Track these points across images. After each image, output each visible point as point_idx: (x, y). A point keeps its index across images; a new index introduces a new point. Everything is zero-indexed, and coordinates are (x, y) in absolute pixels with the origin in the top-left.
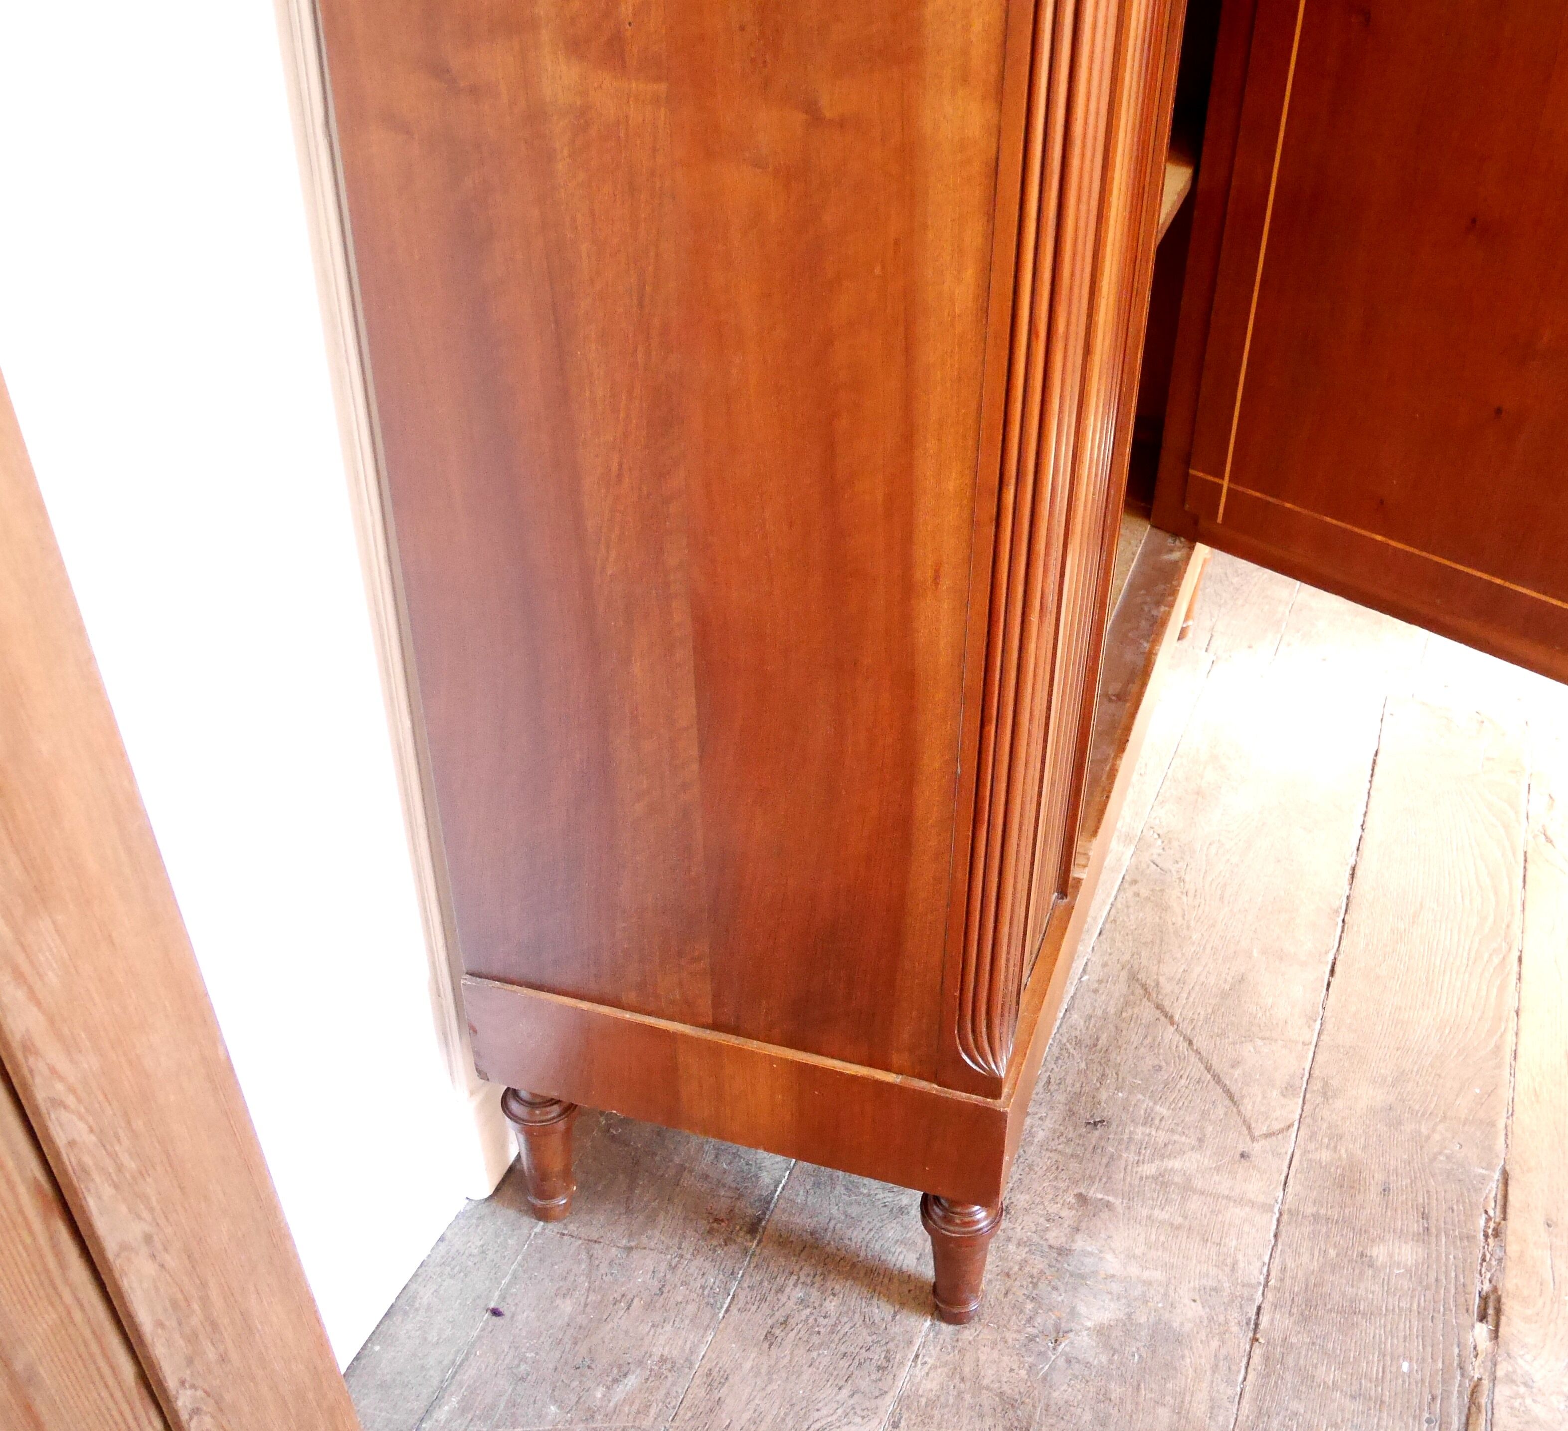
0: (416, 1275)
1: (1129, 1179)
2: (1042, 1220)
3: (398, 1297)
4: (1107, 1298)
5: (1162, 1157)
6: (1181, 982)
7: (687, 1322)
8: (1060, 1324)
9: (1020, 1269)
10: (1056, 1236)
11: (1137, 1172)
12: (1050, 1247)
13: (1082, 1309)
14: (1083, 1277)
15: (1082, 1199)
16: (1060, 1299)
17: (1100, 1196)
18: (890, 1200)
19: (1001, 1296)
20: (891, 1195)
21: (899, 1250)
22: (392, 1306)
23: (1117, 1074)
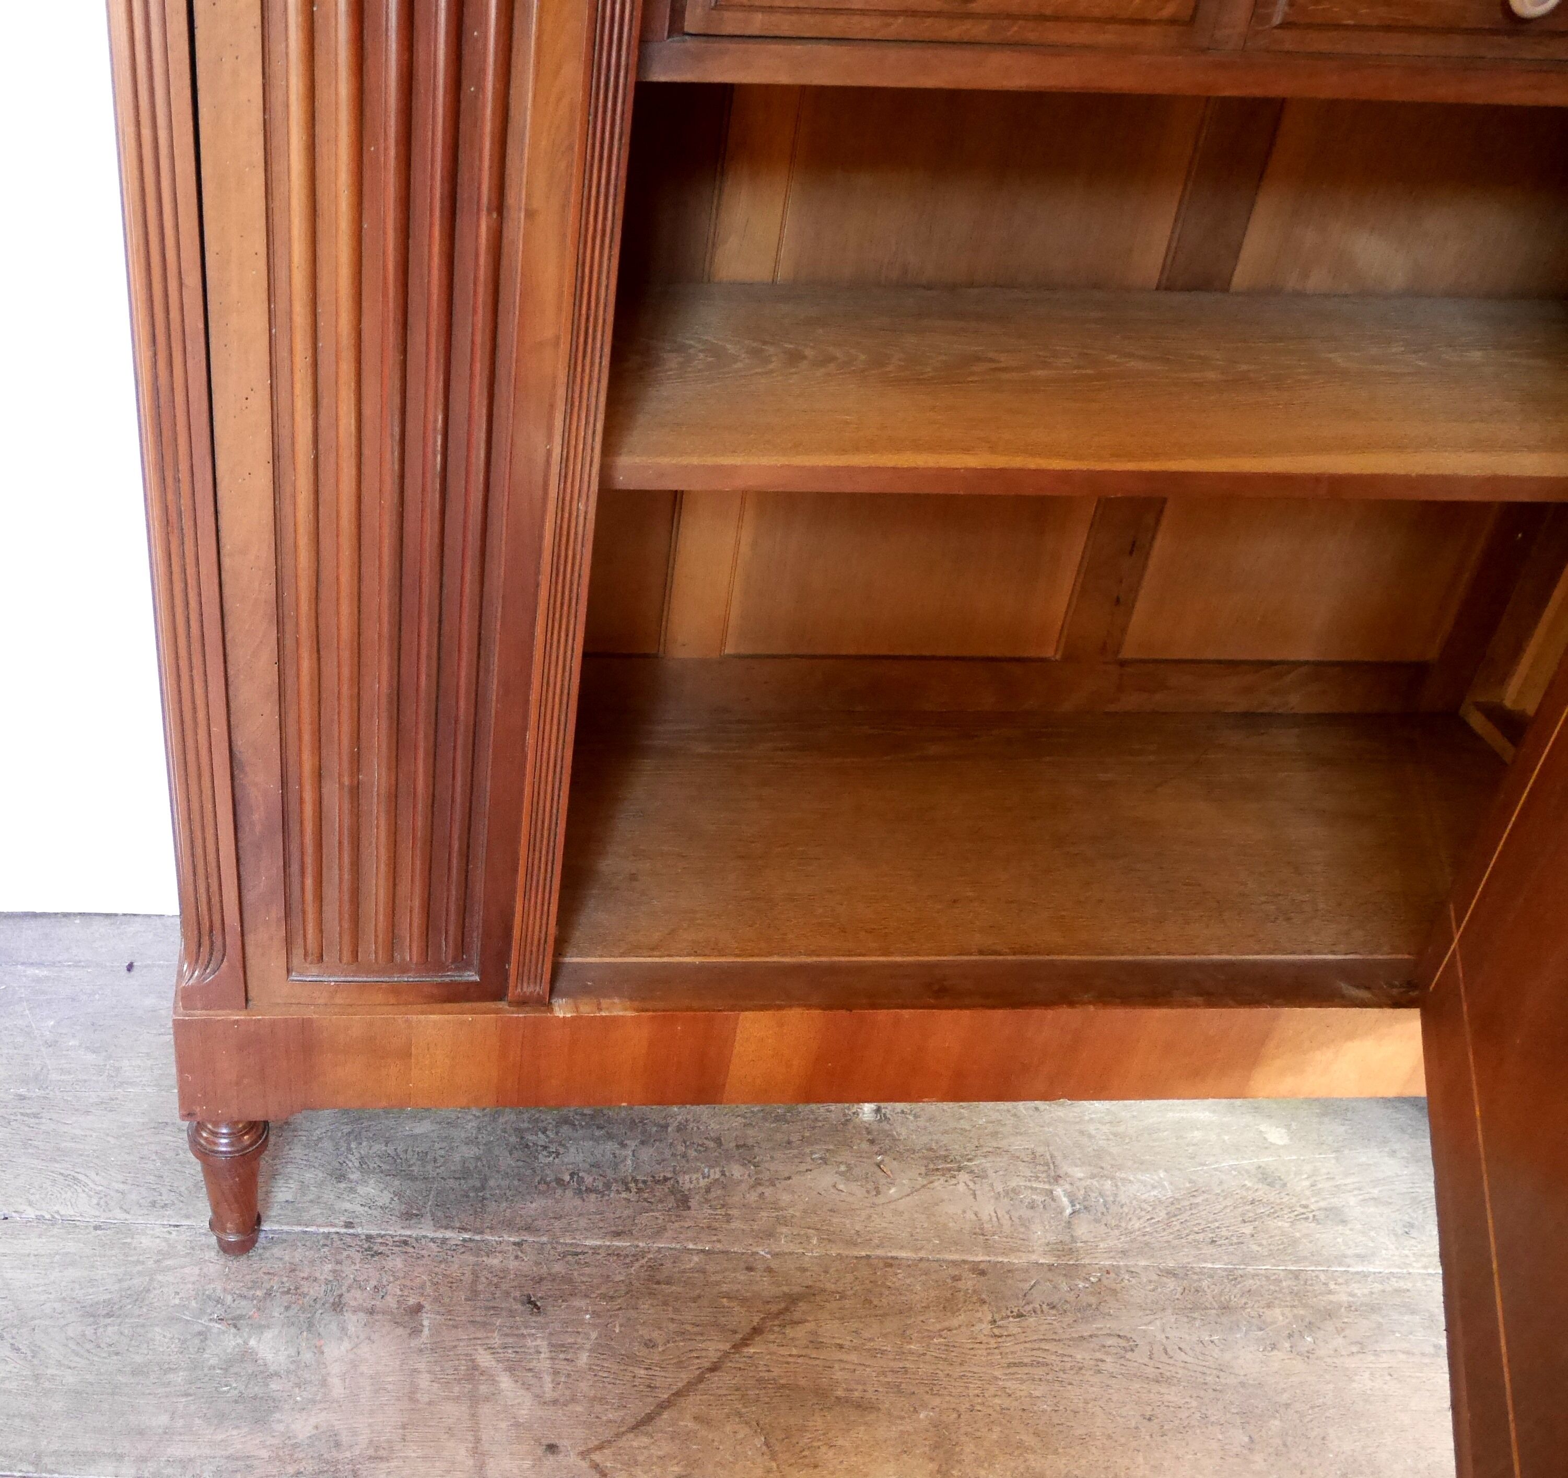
0: (149, 916)
1: (461, 1344)
2: (373, 1283)
3: (124, 915)
4: (292, 1351)
5: (510, 1370)
6: (816, 1343)
7: (160, 1072)
8: (244, 1319)
9: (303, 1278)
10: (354, 1298)
11: (476, 1350)
12: (341, 1296)
13: (268, 1335)
14: (310, 1325)
15: (419, 1308)
16: (276, 1314)
17: (426, 1323)
18: (350, 1164)
19: (263, 1270)
20: (357, 1164)
21: (292, 1186)
22: (116, 915)
23: (620, 1309)
